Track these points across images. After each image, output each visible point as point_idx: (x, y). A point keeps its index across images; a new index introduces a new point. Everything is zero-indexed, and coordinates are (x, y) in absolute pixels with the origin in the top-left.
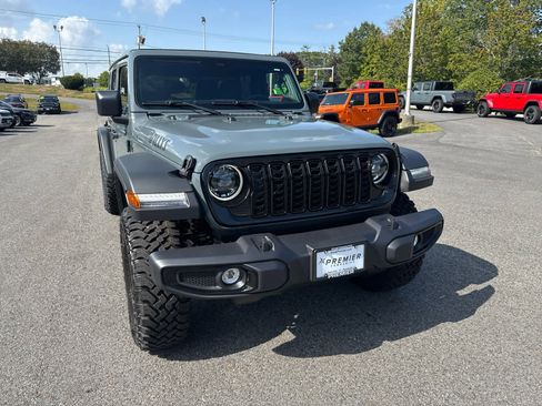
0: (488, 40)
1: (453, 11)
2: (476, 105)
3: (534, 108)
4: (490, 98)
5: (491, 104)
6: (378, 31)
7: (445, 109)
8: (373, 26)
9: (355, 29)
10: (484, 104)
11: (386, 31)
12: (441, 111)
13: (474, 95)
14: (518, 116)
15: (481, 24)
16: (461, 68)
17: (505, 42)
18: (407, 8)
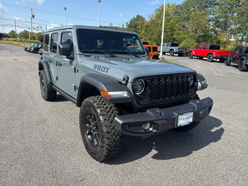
0: (190, 26)
1: (175, 13)
2: (187, 53)
3: (211, 55)
4: (194, 50)
5: (194, 53)
6: (144, 19)
7: (175, 55)
8: (142, 17)
9: (134, 18)
10: (191, 53)
11: (148, 19)
12: (173, 56)
13: (186, 49)
14: (204, 58)
15: (187, 19)
16: (179, 37)
17: (197, 27)
18: (156, 10)
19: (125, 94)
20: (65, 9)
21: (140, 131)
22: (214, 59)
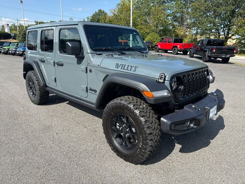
0: (151, 21)
1: (137, 8)
2: (152, 47)
3: (176, 48)
4: (159, 44)
5: (160, 47)
6: (106, 14)
8: (104, 12)
9: (96, 12)
10: (157, 47)
11: (110, 14)
13: (152, 43)
14: (169, 51)
15: (148, 14)
16: (142, 32)
17: (157, 22)
18: (118, 5)
19: (165, 93)
20: (22, 2)
21: (184, 129)
22: (179, 52)
